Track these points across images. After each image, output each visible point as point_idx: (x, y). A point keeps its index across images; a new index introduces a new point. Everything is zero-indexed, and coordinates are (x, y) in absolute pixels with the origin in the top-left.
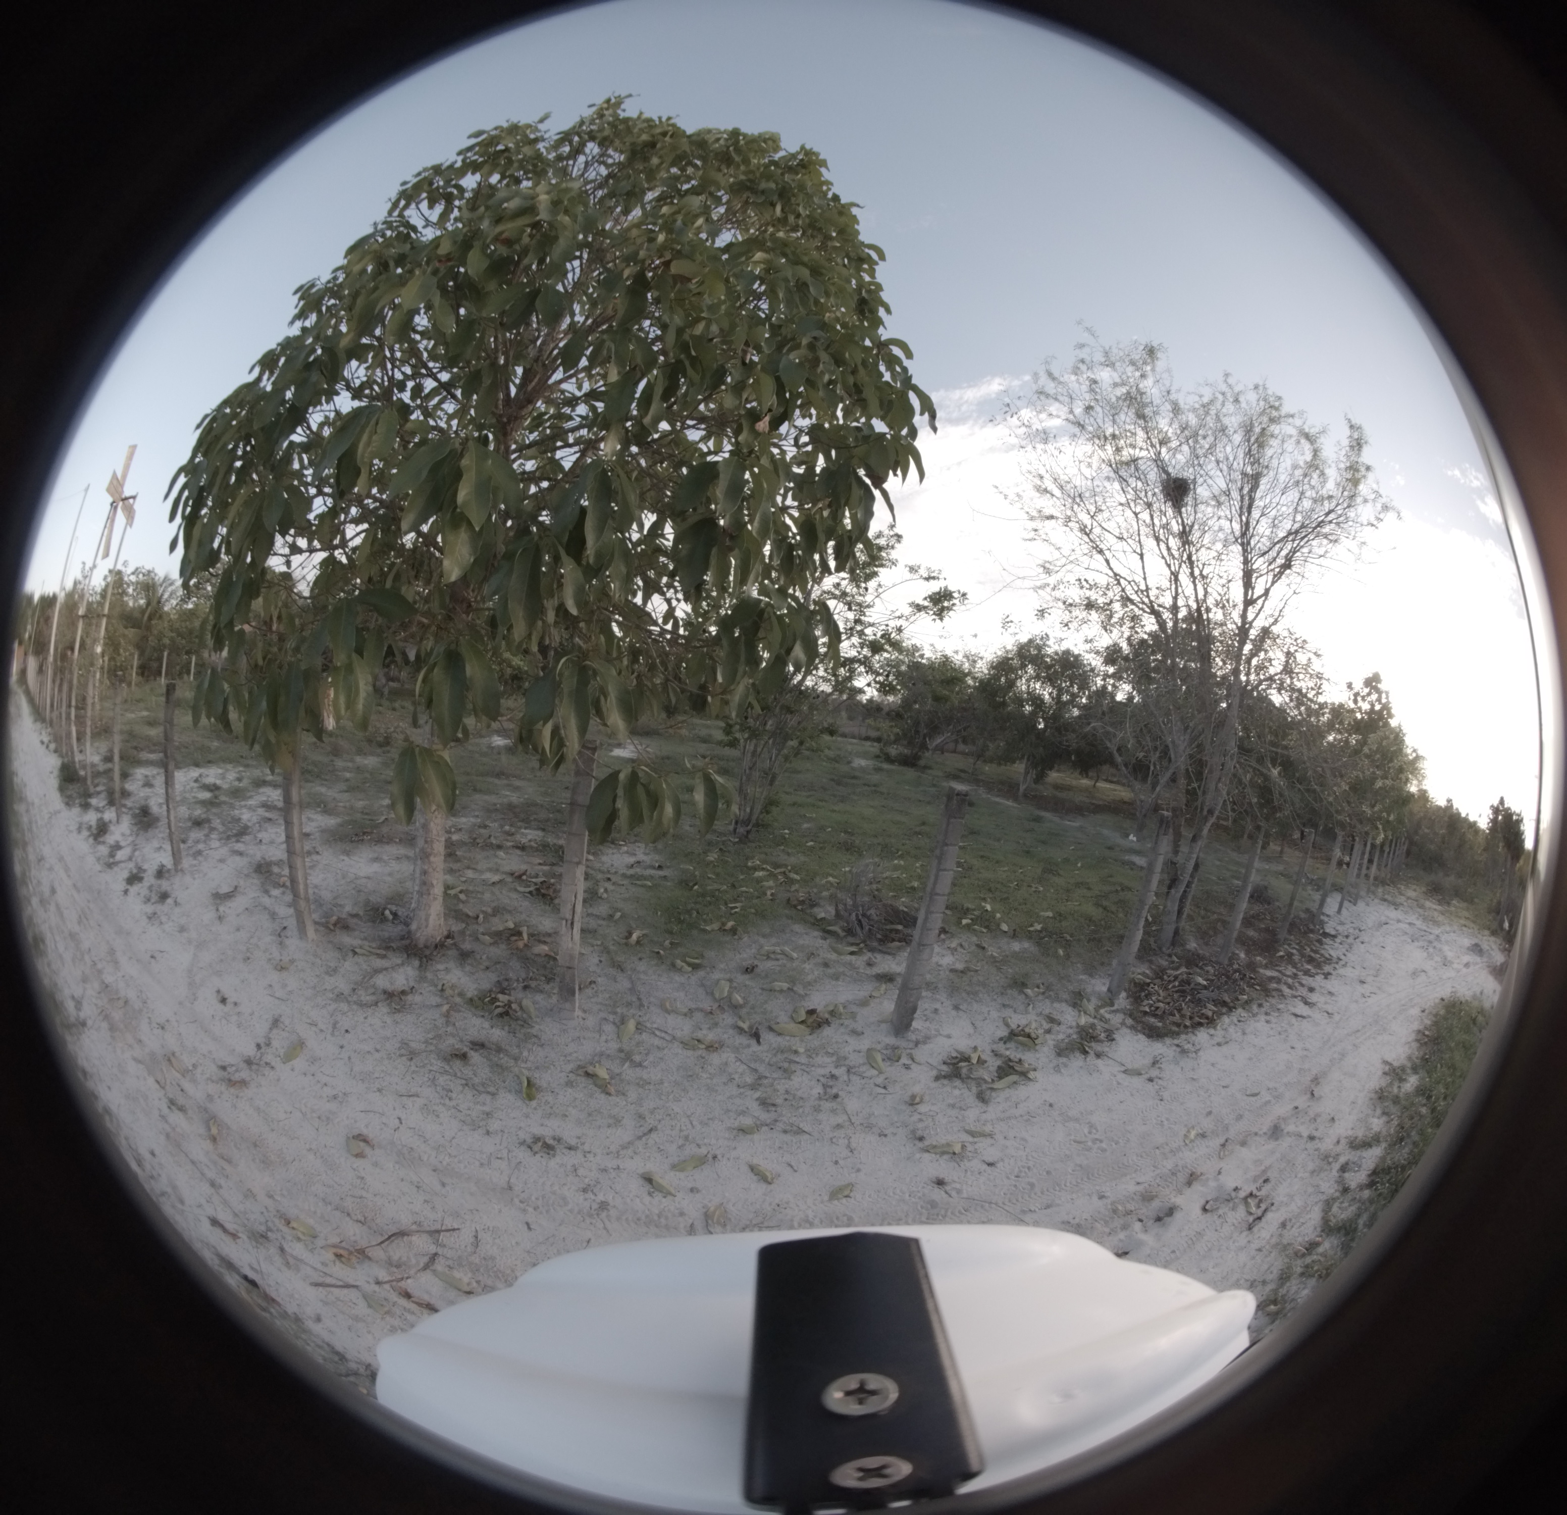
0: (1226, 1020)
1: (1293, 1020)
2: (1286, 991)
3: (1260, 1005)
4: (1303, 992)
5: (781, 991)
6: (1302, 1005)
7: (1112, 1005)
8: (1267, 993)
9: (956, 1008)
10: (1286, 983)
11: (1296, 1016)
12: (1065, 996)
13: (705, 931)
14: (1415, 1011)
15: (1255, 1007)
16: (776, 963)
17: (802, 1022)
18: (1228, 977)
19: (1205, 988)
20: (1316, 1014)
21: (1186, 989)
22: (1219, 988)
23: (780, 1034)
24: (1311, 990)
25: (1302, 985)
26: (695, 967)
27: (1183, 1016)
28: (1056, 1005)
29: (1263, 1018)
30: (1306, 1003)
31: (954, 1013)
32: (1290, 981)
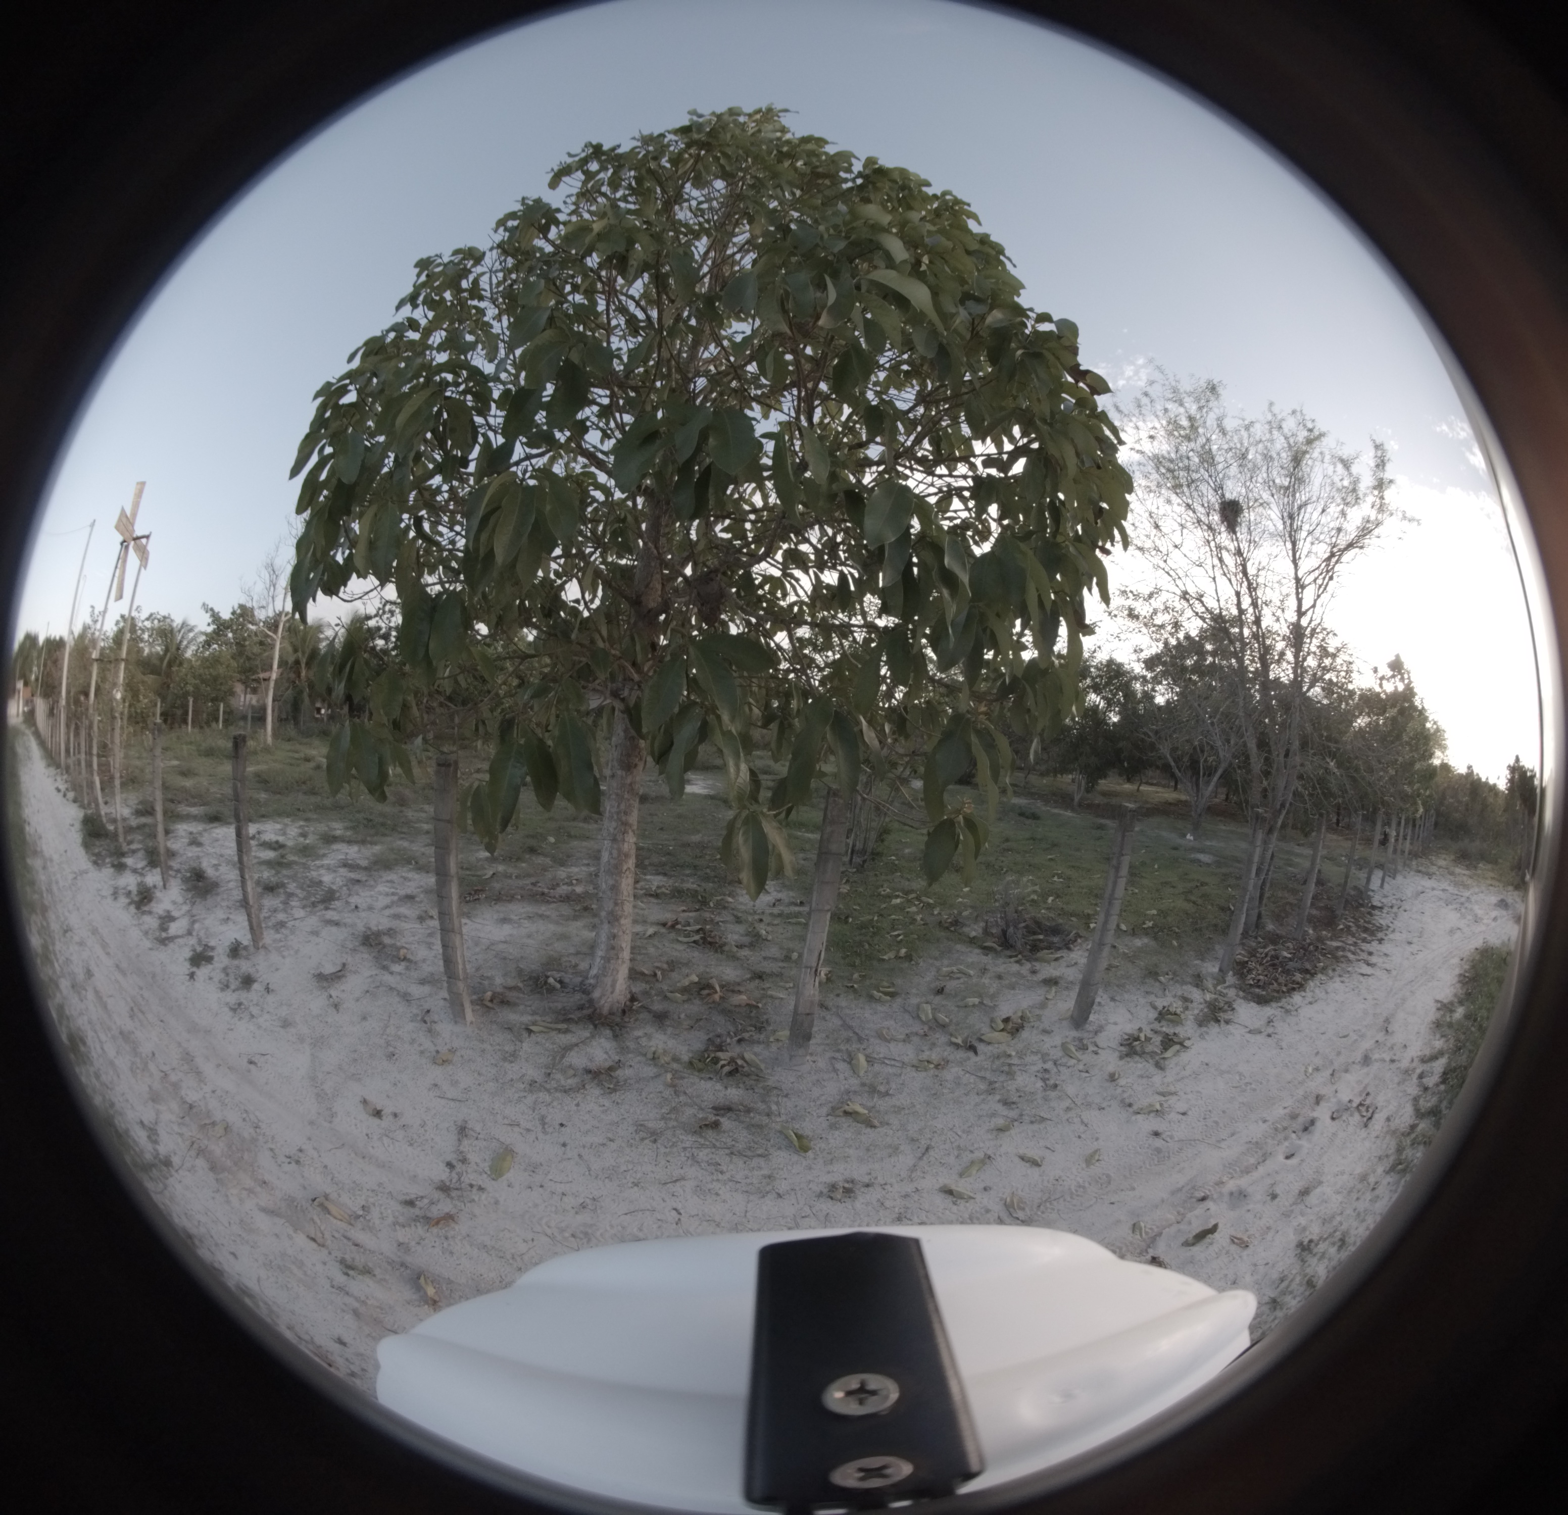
0: (1311, 984)
1: (1361, 978)
2: (1351, 956)
3: (1334, 970)
4: (1364, 956)
5: (974, 1006)
6: (1365, 966)
7: (1225, 982)
8: (1337, 959)
9: (1113, 999)
10: (1350, 951)
11: (1363, 975)
12: (1189, 979)
13: (883, 960)
14: (1456, 961)
15: (1330, 972)
16: (957, 982)
17: (1002, 1030)
18: (1305, 950)
19: (1290, 960)
20: (1378, 972)
21: (1275, 963)
22: (1300, 959)
23: (989, 1043)
24: (1370, 954)
25: (1363, 951)
26: (892, 995)
27: (1280, 984)
28: (1184, 987)
29: (1338, 979)
30: (1368, 964)
31: (1112, 1004)
32: (1352, 948)
